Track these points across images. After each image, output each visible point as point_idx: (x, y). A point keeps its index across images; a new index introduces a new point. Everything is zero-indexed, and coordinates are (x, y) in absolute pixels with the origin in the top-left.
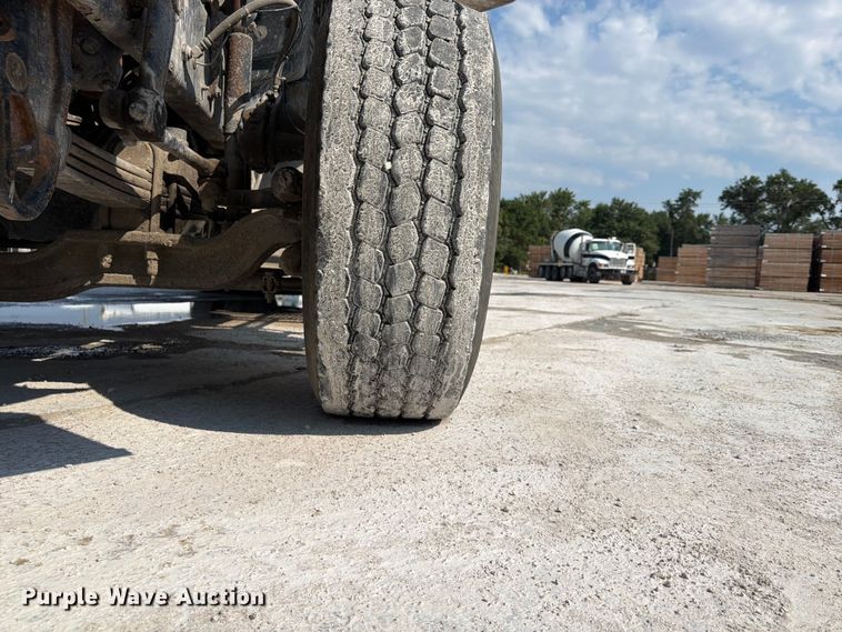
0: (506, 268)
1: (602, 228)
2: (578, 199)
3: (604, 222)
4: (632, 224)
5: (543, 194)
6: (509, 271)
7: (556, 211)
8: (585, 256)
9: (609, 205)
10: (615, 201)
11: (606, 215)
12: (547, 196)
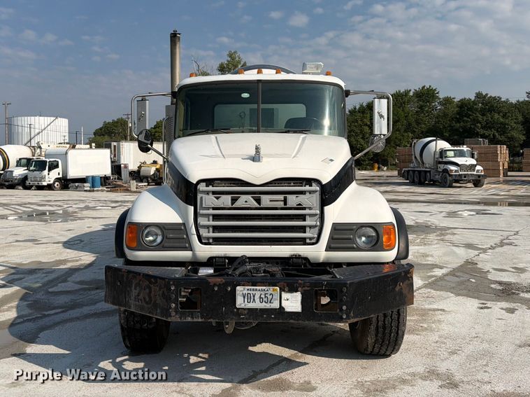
0: (376, 165)
1: (467, 122)
2: (442, 96)
3: (468, 116)
4: (496, 116)
5: (407, 92)
6: (379, 168)
7: (421, 107)
8: (440, 163)
9: (473, 98)
10: (479, 95)
11: (471, 109)
12: (411, 94)
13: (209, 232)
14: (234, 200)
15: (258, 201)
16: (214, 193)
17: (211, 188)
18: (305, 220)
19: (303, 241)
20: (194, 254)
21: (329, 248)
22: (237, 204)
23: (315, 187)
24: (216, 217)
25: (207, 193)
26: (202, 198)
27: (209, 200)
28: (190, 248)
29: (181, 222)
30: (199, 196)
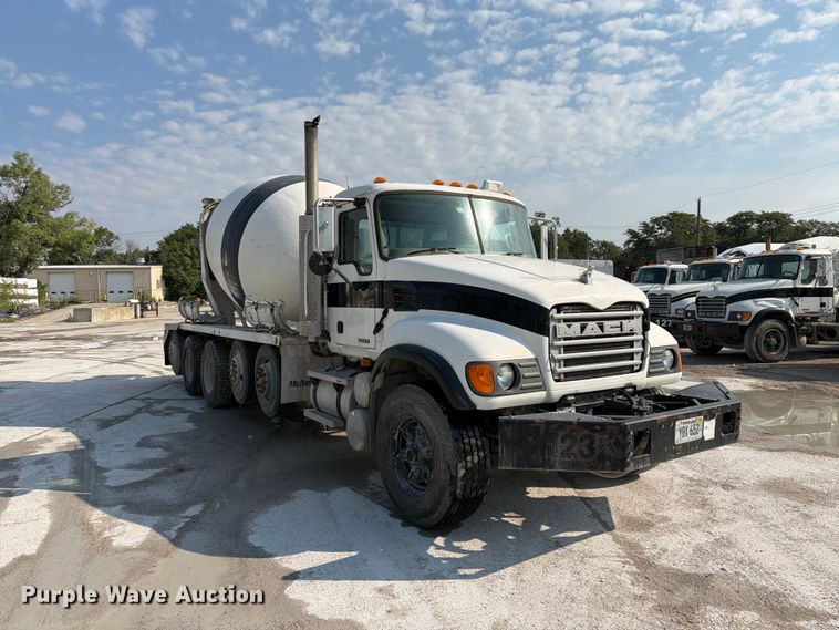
13: (560, 367)
14: (583, 328)
15: (601, 327)
16: (566, 320)
17: (562, 315)
18: (632, 347)
19: (631, 369)
20: (549, 394)
21: (649, 374)
22: (586, 333)
23: (639, 312)
24: (568, 349)
25: (559, 321)
26: (555, 327)
27: (562, 329)
28: (544, 387)
29: (533, 356)
30: (552, 324)
